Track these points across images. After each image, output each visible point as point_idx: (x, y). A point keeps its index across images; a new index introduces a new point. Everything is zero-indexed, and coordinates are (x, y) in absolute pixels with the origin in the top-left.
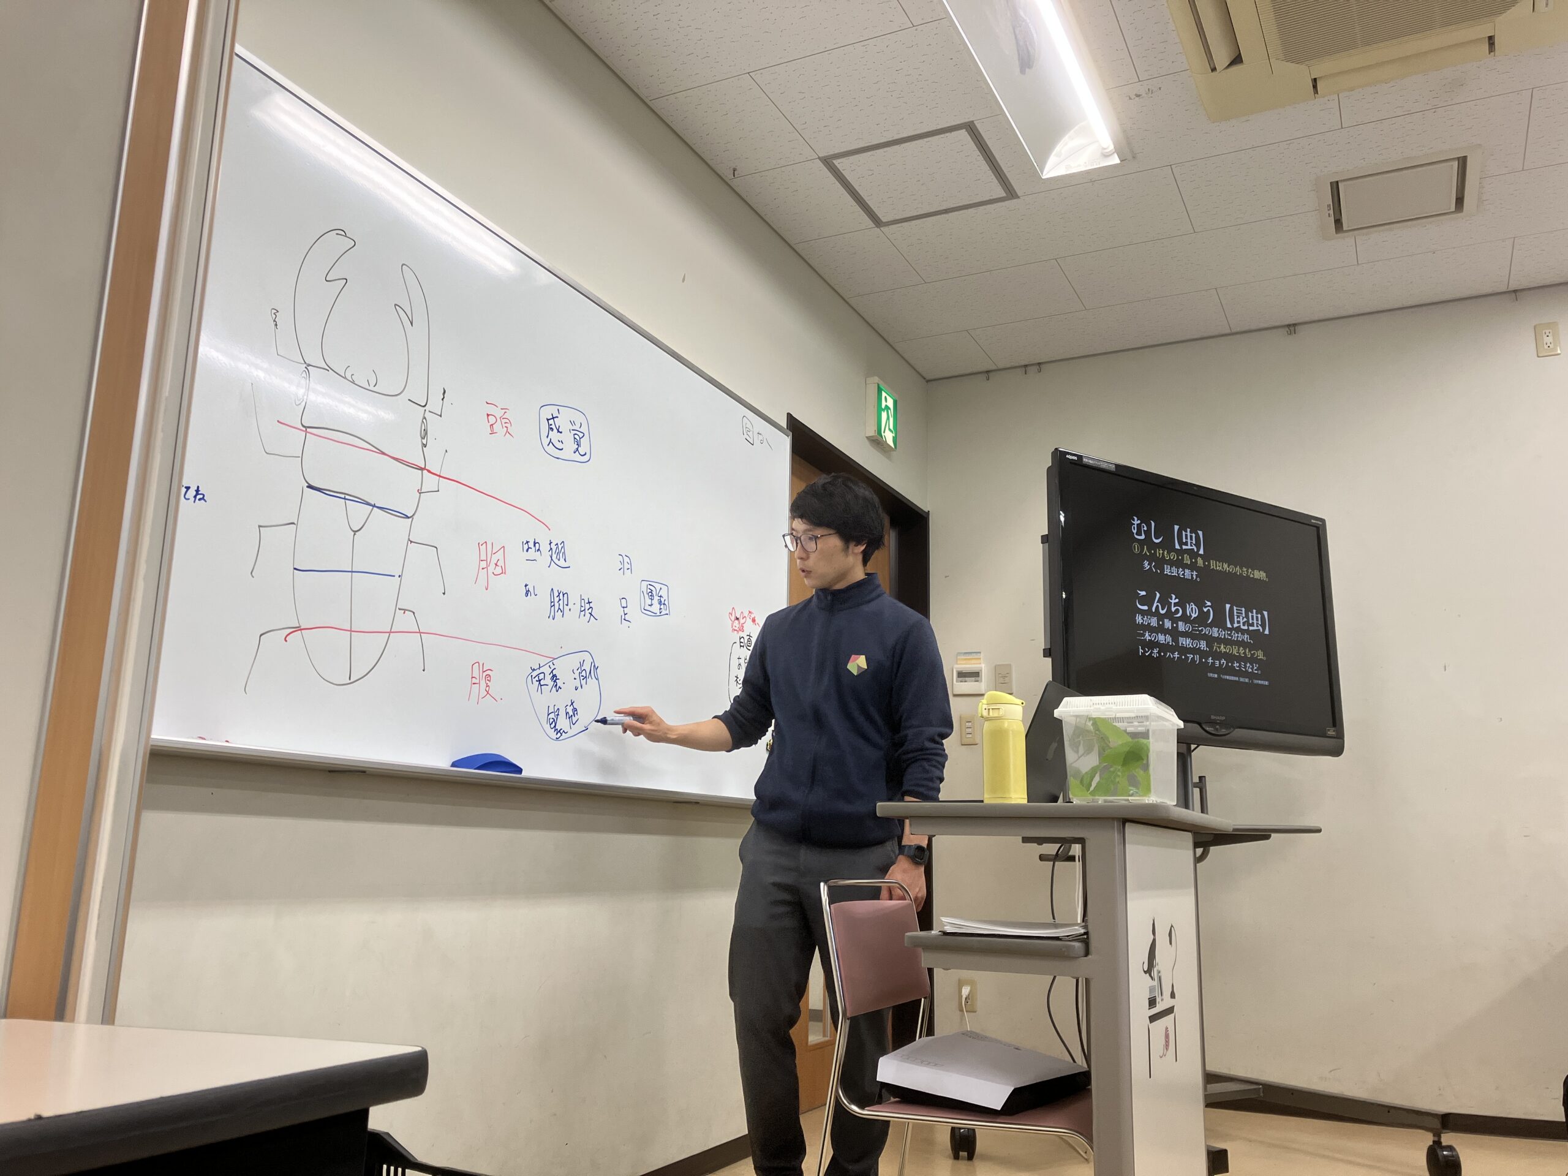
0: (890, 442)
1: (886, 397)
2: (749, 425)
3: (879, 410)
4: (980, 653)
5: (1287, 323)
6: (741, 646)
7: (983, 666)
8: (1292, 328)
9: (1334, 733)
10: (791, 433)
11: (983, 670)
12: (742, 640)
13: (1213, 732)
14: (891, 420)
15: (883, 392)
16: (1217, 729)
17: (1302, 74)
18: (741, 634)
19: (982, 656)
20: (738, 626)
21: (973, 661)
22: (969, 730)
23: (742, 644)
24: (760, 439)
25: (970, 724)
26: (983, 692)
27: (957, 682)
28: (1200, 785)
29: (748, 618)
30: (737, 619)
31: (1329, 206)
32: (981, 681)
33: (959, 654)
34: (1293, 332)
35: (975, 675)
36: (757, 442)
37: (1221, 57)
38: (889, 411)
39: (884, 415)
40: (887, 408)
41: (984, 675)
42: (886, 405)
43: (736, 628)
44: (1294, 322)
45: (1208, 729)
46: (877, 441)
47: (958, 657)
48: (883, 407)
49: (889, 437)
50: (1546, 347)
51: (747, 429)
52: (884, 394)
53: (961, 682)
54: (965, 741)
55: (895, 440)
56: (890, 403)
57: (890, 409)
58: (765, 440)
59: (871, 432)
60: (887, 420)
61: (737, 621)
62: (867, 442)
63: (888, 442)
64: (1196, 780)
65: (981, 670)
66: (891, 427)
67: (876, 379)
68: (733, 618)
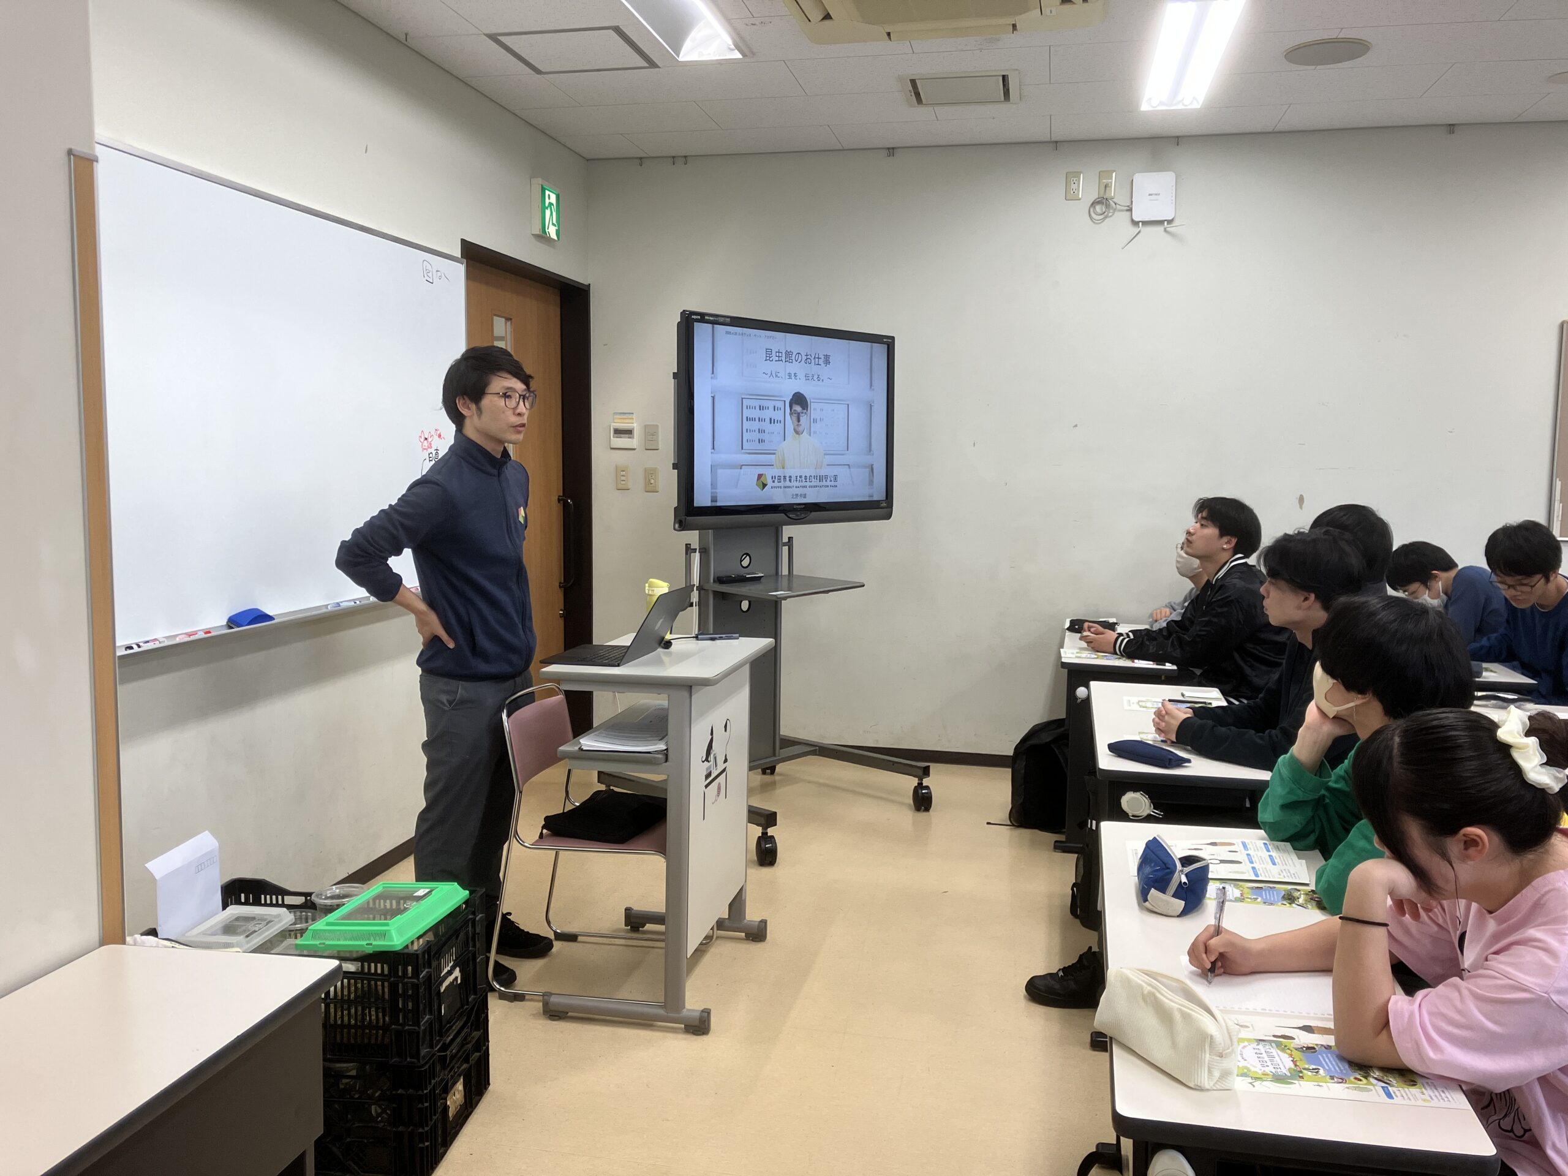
0: (554, 236)
1: (549, 195)
2: (429, 267)
3: (543, 209)
4: (633, 414)
5: (888, 146)
6: (430, 461)
7: (635, 426)
8: (891, 151)
9: (885, 505)
10: (465, 260)
11: (635, 429)
12: (431, 455)
13: (795, 518)
14: (554, 214)
15: (547, 191)
16: (798, 515)
17: (881, 30)
18: (430, 451)
19: (634, 416)
20: (426, 445)
21: (627, 421)
22: (623, 478)
23: (431, 459)
24: (438, 276)
25: (624, 473)
26: (635, 447)
27: (614, 437)
28: (789, 544)
29: (435, 436)
30: (426, 439)
31: (910, 91)
32: (633, 438)
33: (615, 413)
34: (892, 154)
35: (629, 432)
36: (436, 280)
37: (816, 15)
38: (552, 207)
39: (548, 212)
40: (551, 204)
41: (636, 433)
42: (550, 203)
43: (426, 447)
44: (893, 146)
45: (791, 516)
46: (542, 237)
47: (615, 416)
48: (547, 205)
49: (552, 231)
50: (1072, 192)
51: (428, 271)
52: (547, 192)
53: (617, 437)
54: (620, 487)
55: (558, 233)
56: (553, 199)
57: (553, 205)
58: (443, 274)
59: (537, 230)
60: (550, 216)
61: (426, 442)
62: (533, 239)
63: (552, 237)
64: (785, 540)
65: (633, 429)
66: (555, 222)
67: (540, 181)
68: (422, 440)
